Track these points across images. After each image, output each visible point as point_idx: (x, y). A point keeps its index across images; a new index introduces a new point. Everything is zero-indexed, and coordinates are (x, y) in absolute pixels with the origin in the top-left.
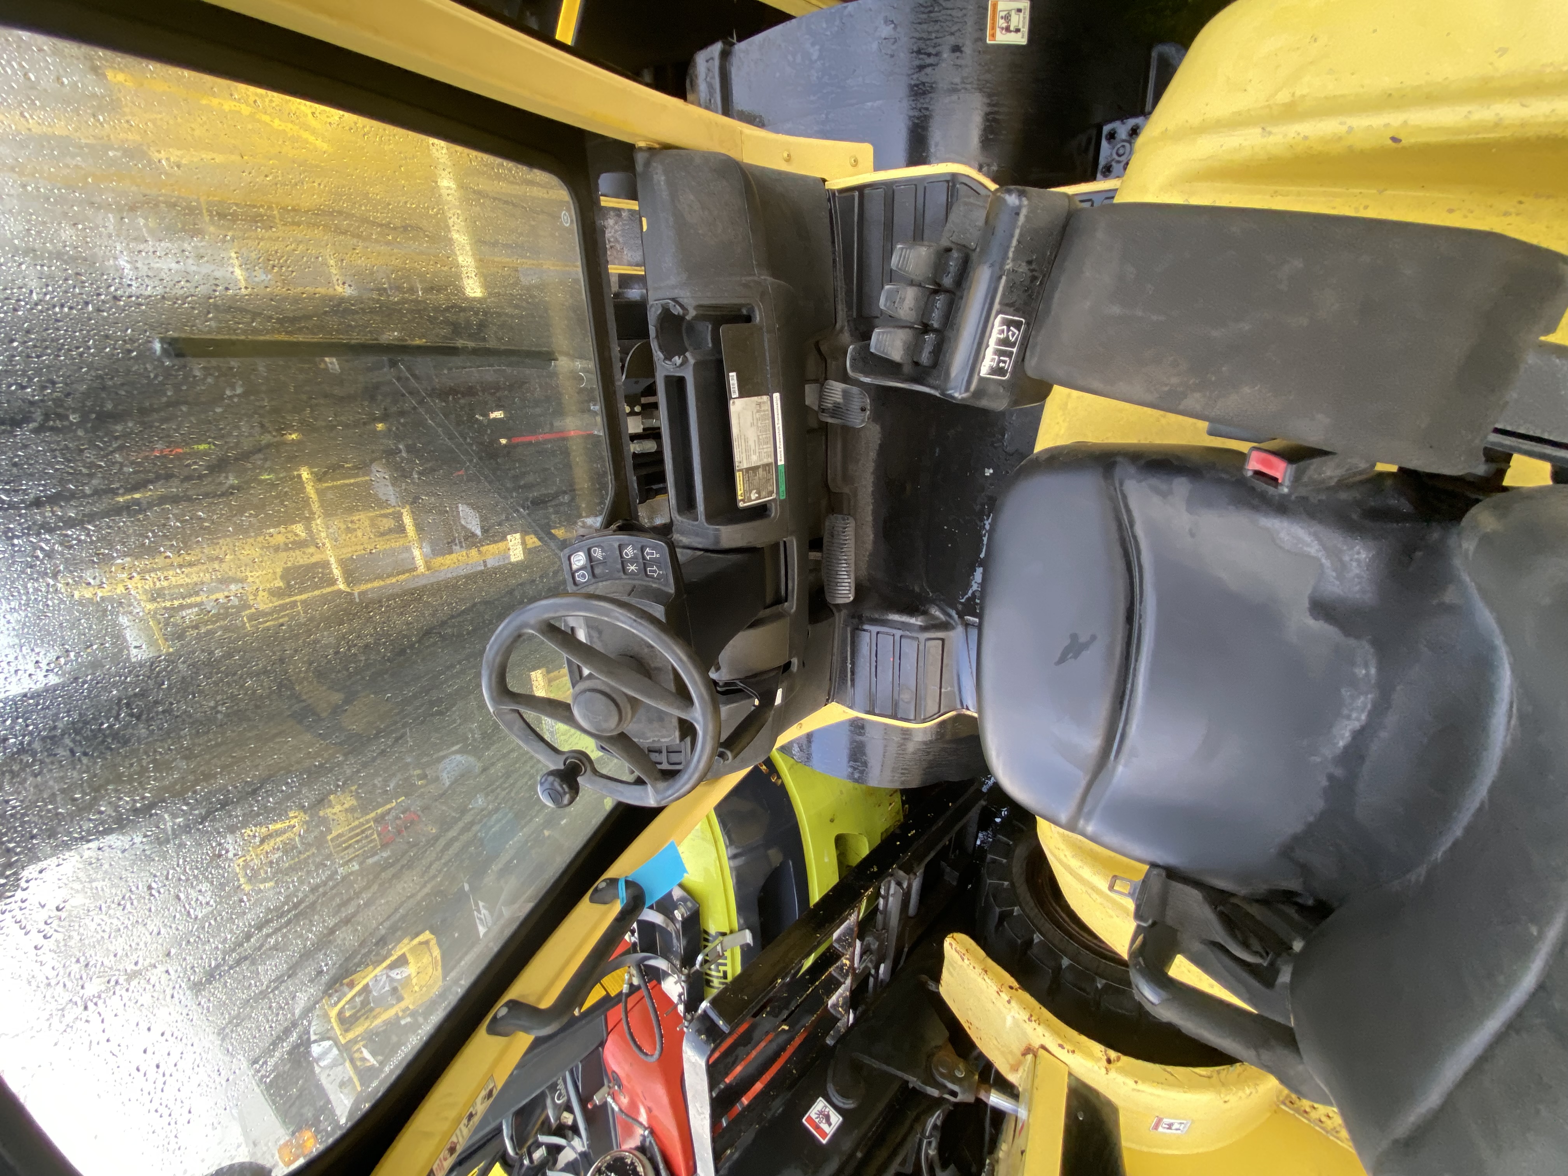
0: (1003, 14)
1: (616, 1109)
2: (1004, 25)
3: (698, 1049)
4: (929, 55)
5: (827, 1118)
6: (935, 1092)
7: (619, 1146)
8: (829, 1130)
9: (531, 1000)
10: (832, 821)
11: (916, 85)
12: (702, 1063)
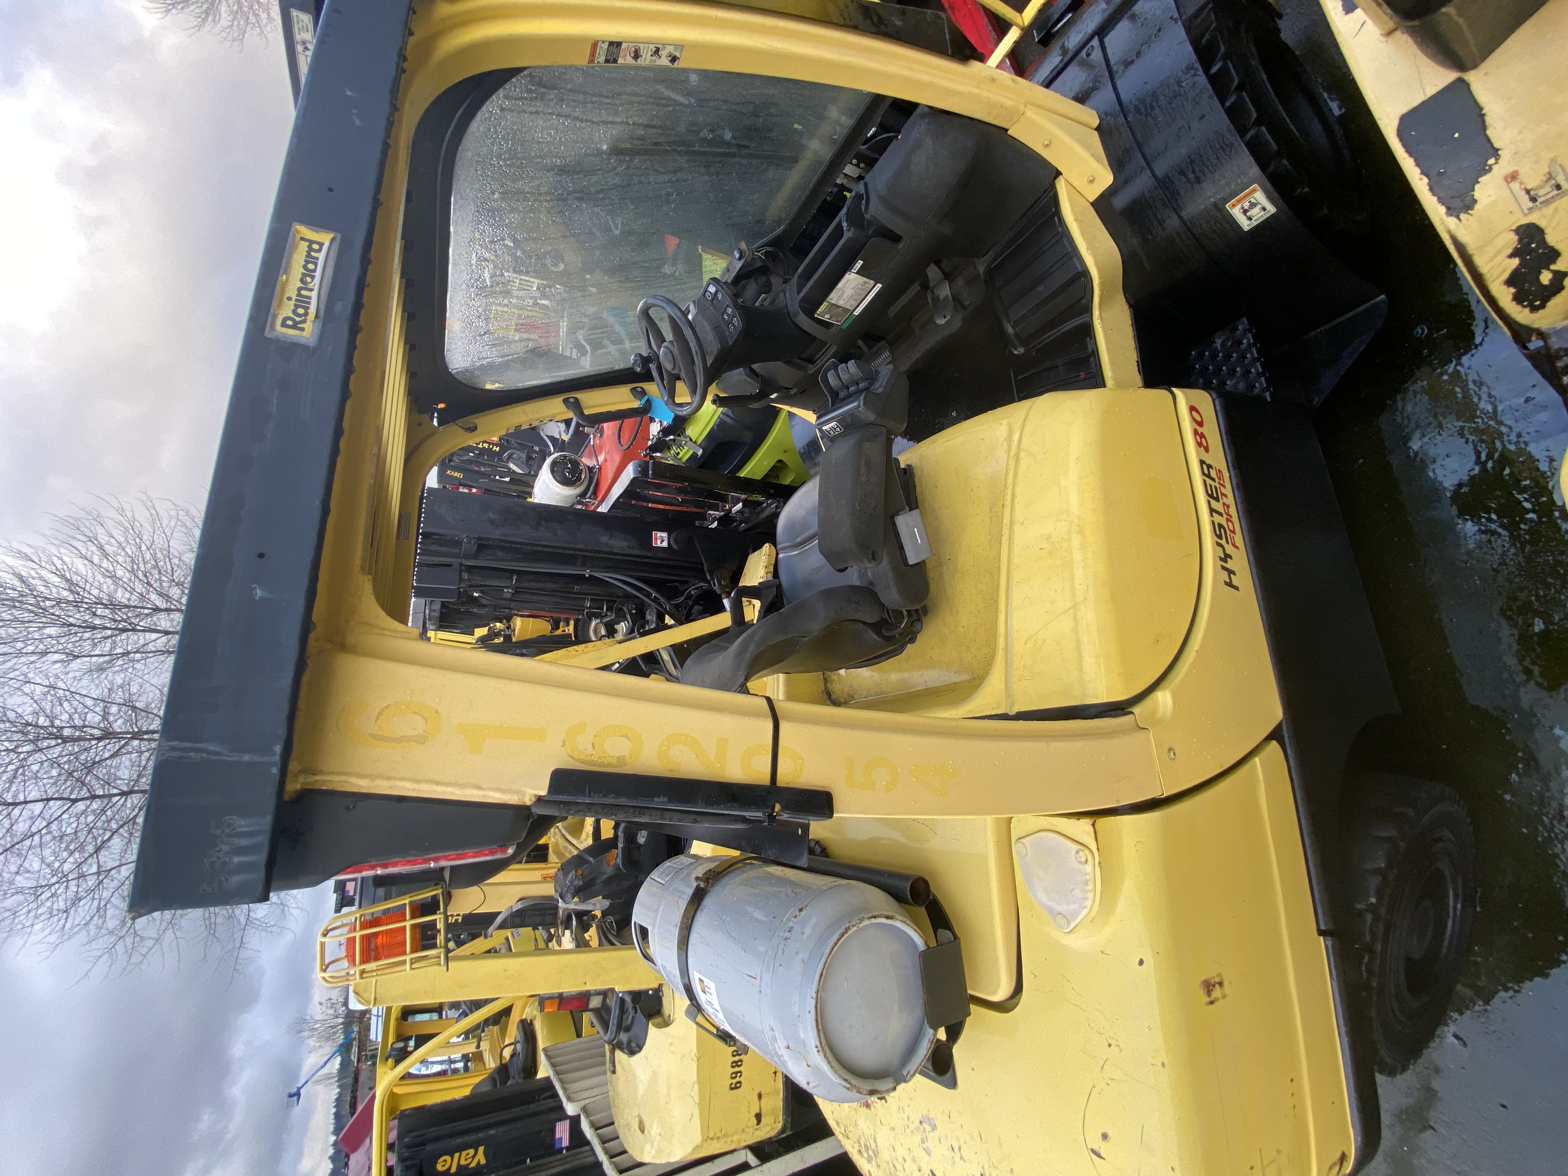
0: (1253, 200)
1: (592, 443)
2: (1246, 207)
3: (635, 471)
4: (1194, 172)
5: (662, 541)
6: (709, 578)
7: (581, 456)
8: (659, 544)
9: (583, 405)
10: (785, 451)
11: (1169, 179)
12: (632, 476)
